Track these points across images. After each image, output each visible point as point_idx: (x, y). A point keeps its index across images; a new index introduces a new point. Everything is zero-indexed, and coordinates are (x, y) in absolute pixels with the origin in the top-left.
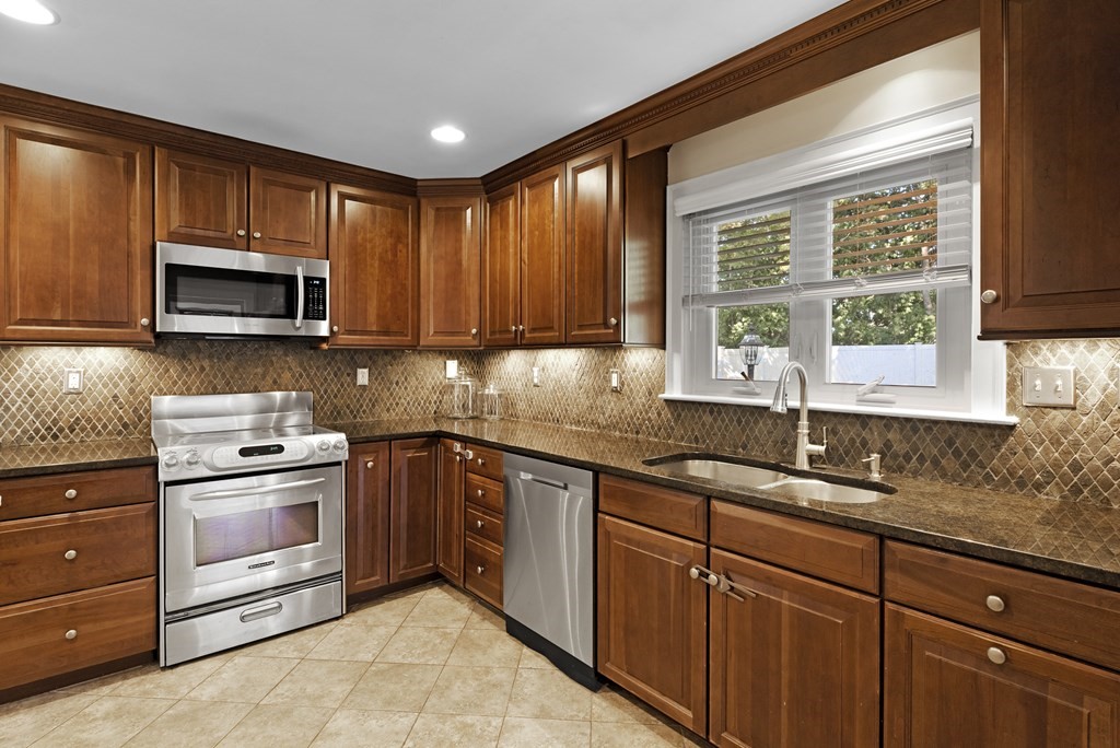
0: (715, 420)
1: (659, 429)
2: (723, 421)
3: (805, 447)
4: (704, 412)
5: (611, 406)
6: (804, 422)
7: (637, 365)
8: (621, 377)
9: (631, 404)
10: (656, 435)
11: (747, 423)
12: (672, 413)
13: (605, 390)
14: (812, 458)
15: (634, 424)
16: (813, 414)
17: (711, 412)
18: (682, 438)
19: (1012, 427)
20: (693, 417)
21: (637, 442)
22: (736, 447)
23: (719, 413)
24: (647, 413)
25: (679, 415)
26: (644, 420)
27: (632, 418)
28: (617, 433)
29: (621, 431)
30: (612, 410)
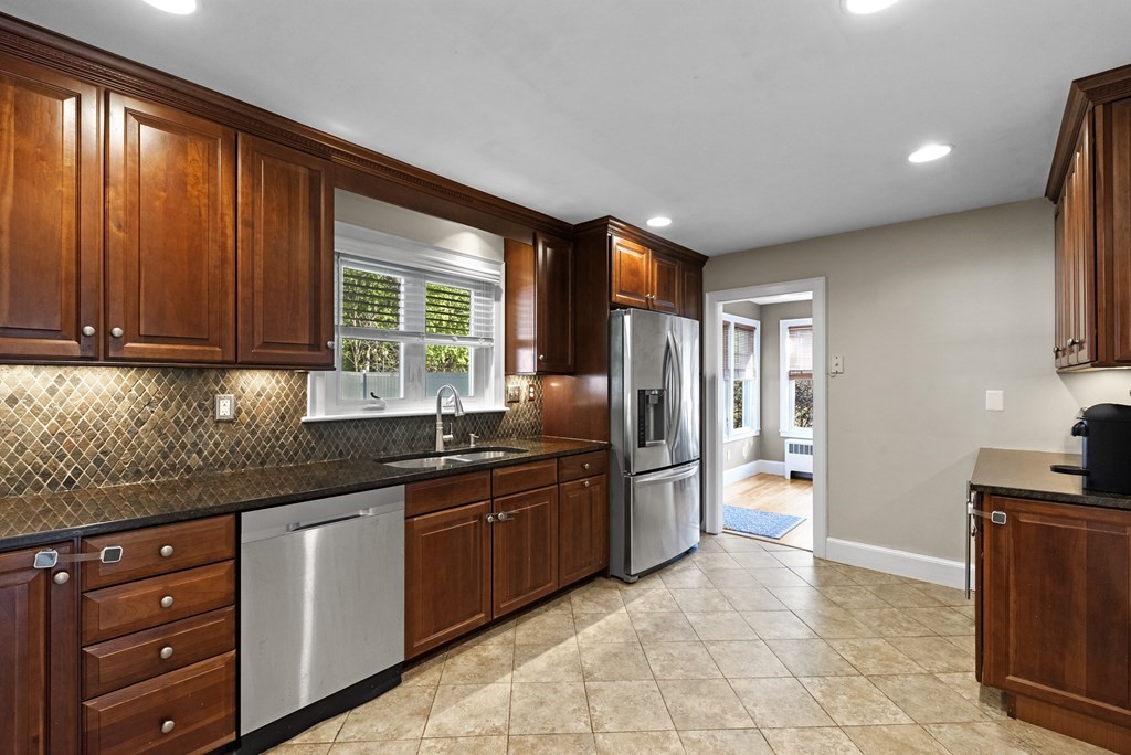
0: (360, 433)
1: (296, 453)
2: (367, 432)
3: (441, 438)
4: (349, 428)
5: (214, 441)
6: (439, 422)
7: (263, 389)
8: (236, 404)
9: (253, 433)
10: (290, 460)
11: (387, 431)
12: (313, 435)
13: (201, 421)
14: (446, 443)
15: (259, 454)
16: (445, 417)
17: (356, 427)
18: (325, 456)
19: (504, 412)
20: (337, 434)
21: (262, 472)
22: (378, 451)
23: (363, 426)
24: (278, 439)
25: (321, 435)
26: (273, 447)
27: (253, 448)
28: (228, 471)
29: (232, 466)
30: (217, 444)
